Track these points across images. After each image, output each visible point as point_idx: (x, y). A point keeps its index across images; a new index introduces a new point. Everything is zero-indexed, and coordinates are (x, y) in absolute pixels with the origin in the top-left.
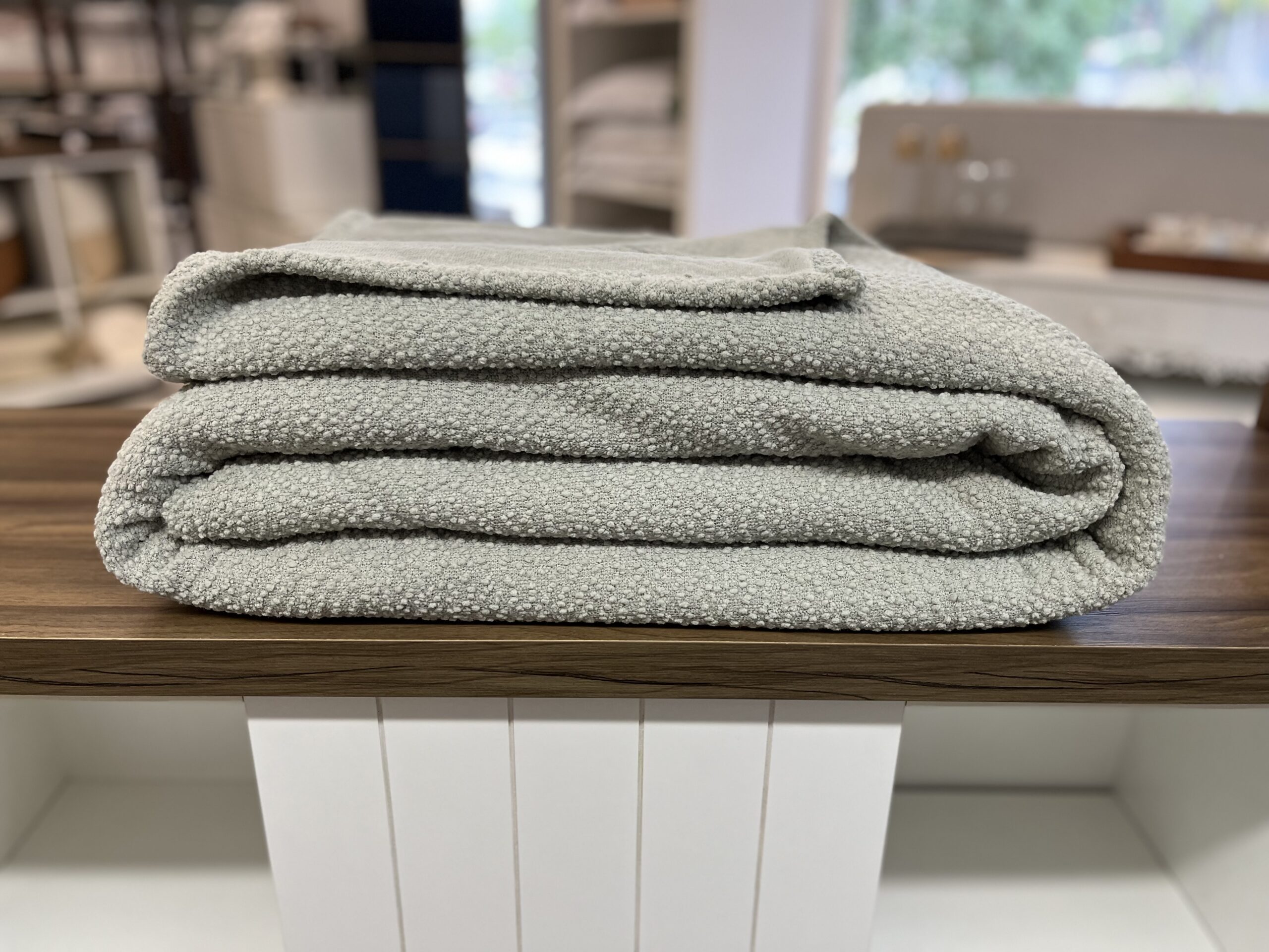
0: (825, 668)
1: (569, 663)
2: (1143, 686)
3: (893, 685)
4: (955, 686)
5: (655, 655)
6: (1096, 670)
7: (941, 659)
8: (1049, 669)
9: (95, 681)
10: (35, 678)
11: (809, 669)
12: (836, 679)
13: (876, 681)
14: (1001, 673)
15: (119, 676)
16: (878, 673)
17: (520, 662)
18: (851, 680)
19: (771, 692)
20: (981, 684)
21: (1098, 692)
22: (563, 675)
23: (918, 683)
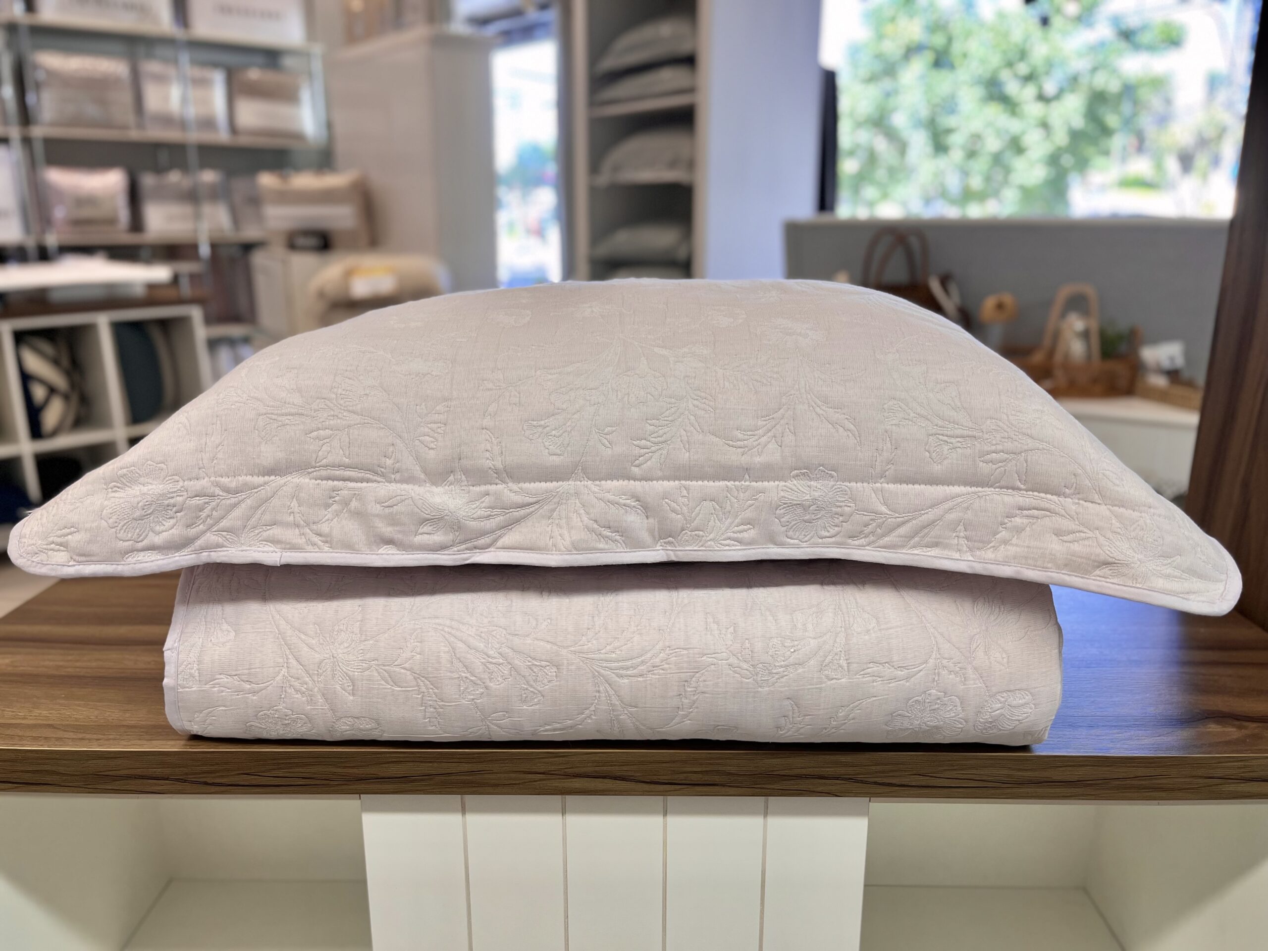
0: (804, 771)
1: (609, 768)
2: (1048, 785)
3: (856, 784)
4: (904, 786)
5: (674, 762)
6: (1011, 772)
7: (891, 764)
8: (975, 772)
9: (254, 783)
10: (209, 781)
11: (791, 773)
12: (812, 780)
13: (843, 782)
14: (938, 775)
15: (272, 778)
16: (845, 775)
17: (572, 768)
18: (824, 781)
19: (763, 790)
20: (924, 784)
21: (1014, 790)
22: (604, 777)
23: (876, 783)
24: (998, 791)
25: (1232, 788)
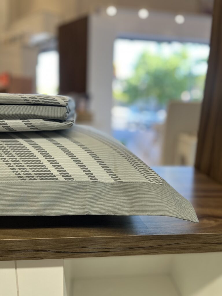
0: (26, 248)
2: (137, 249)
3: (52, 253)
4: (74, 253)
6: (121, 244)
7: (67, 243)
8: (105, 244)
11: (20, 249)
12: (31, 252)
13: (46, 252)
14: (89, 247)
16: (46, 249)
18: (36, 252)
19: (7, 258)
20: (83, 251)
21: (123, 252)
23: (61, 252)
24: (116, 253)
25: (214, 247)
